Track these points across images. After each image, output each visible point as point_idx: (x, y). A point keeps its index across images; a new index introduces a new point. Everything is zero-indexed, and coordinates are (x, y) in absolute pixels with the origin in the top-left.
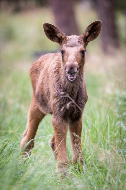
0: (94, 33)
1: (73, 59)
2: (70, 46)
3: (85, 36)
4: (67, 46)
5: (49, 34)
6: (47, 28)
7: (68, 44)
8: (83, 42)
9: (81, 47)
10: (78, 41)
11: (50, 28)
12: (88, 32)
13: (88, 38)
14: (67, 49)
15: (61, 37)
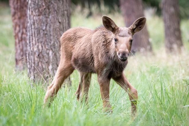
0: (140, 26)
1: (125, 47)
2: (122, 36)
3: (133, 28)
4: (120, 36)
5: (106, 24)
6: (105, 20)
7: (120, 34)
8: (131, 33)
9: (130, 37)
10: (128, 33)
11: (107, 20)
12: (135, 26)
13: (135, 31)
14: (120, 39)
15: (115, 28)
